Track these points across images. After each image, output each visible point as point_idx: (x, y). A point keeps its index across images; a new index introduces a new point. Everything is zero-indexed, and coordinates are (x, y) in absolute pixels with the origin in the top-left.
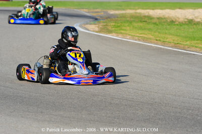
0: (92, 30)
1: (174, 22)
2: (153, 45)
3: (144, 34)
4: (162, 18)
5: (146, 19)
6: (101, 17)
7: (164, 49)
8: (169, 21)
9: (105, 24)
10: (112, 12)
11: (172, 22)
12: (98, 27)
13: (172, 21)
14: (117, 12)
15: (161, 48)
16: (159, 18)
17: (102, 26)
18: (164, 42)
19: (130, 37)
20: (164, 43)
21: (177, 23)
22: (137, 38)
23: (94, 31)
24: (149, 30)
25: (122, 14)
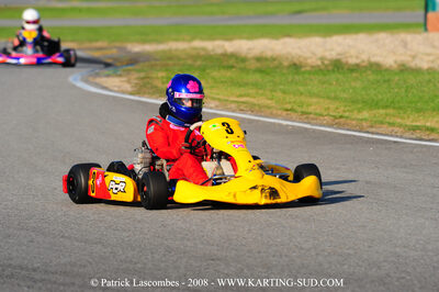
0: (116, 89)
1: (301, 67)
2: (285, 123)
3: (248, 95)
4: (266, 59)
5: (231, 62)
6: (115, 59)
7: (314, 131)
8: (286, 64)
9: (142, 75)
10: (137, 48)
11: (296, 67)
12: (129, 82)
13: (295, 64)
14: (149, 48)
15: (306, 129)
16: (259, 59)
17: (137, 79)
18: (303, 113)
19: (217, 103)
20: (305, 116)
21: (308, 68)
22: (233, 106)
23: (123, 92)
24: (256, 85)
25: (164, 52)
